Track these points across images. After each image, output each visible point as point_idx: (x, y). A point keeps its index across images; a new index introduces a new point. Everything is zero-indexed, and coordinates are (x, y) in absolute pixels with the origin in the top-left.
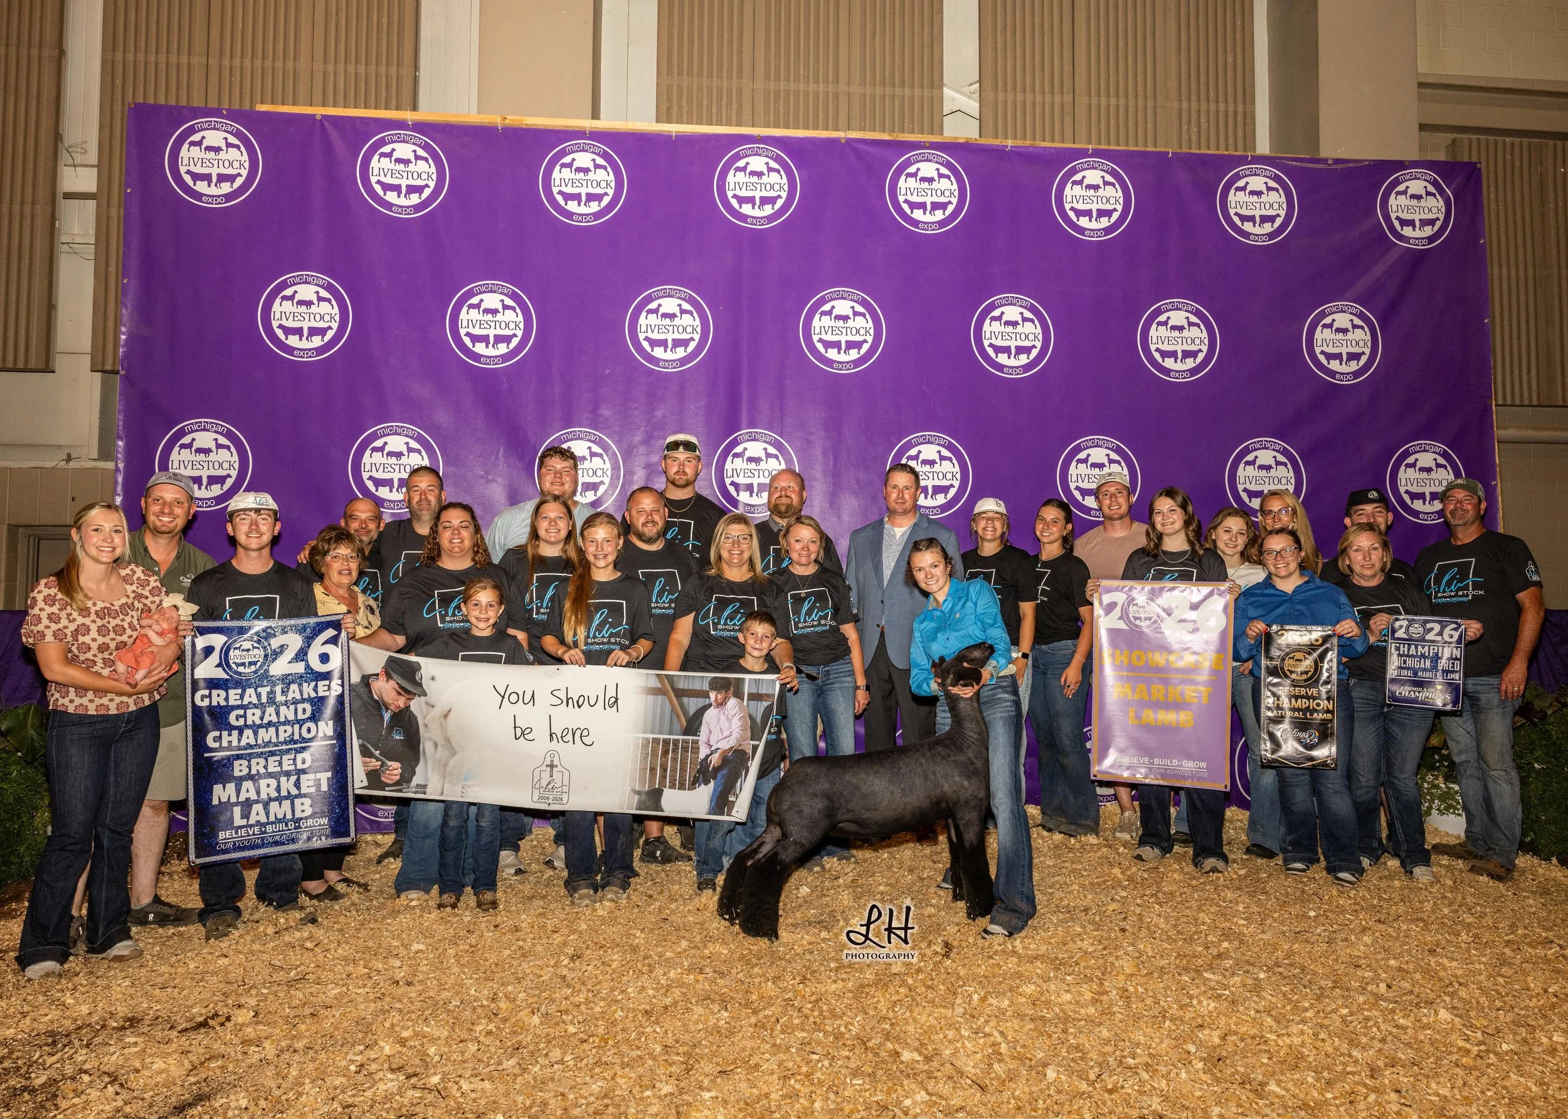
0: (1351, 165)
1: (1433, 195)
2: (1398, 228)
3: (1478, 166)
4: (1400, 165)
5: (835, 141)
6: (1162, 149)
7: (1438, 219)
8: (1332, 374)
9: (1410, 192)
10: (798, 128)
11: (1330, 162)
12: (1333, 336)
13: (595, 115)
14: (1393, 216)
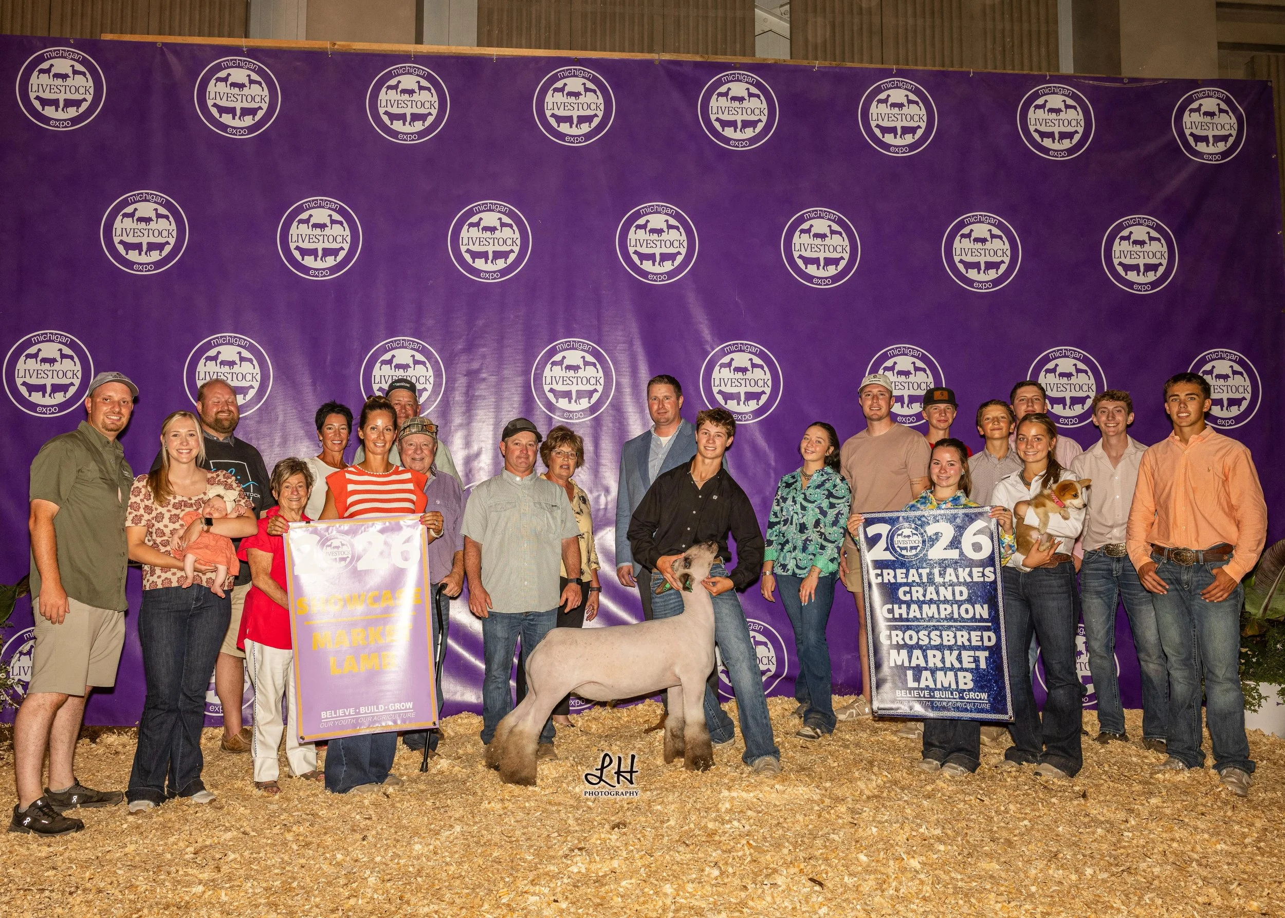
0: (1145, 84)
1: (1226, 112)
2: (1193, 144)
3: (1269, 84)
4: (1194, 84)
5: (650, 63)
6: (964, 69)
7: (1230, 135)
8: (1131, 284)
9: (1203, 109)
10: (614, 51)
11: (1126, 81)
12: (1130, 248)
13: (419, 40)
14: (1187, 132)
